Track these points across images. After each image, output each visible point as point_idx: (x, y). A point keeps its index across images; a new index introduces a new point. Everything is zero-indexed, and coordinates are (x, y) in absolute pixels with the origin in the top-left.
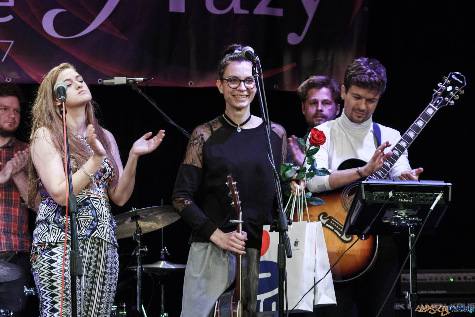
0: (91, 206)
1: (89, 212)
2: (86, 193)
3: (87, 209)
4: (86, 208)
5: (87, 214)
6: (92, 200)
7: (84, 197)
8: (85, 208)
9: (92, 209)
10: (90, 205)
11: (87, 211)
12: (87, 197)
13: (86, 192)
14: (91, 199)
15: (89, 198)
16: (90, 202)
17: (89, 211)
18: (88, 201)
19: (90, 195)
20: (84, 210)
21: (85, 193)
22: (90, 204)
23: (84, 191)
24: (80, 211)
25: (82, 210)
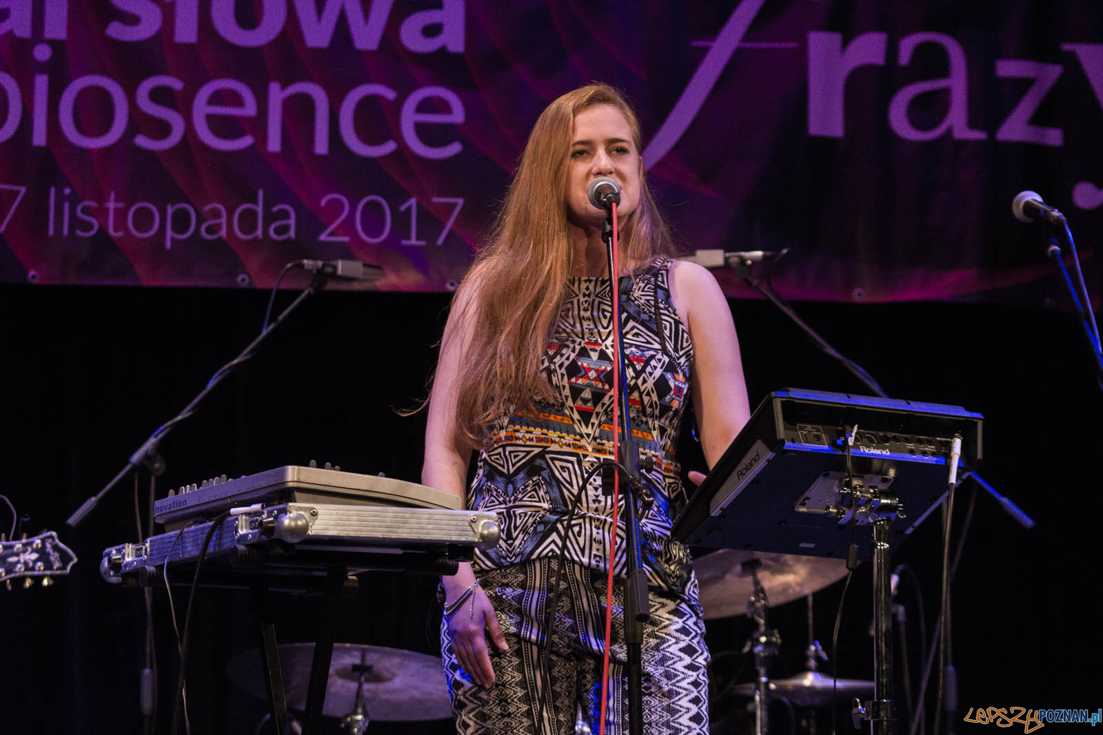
0: (546, 476)
1: (541, 493)
2: (534, 439)
3: (537, 484)
4: (533, 482)
5: (534, 497)
6: (552, 459)
7: (529, 453)
8: (531, 482)
9: (549, 484)
10: (545, 474)
11: (535, 490)
12: (537, 450)
13: (536, 438)
14: (548, 456)
15: (541, 455)
16: (544, 466)
17: (540, 489)
18: (539, 462)
19: (545, 445)
20: (528, 486)
21: (532, 440)
22: (545, 469)
23: (531, 436)
24: (518, 489)
25: (523, 487)
